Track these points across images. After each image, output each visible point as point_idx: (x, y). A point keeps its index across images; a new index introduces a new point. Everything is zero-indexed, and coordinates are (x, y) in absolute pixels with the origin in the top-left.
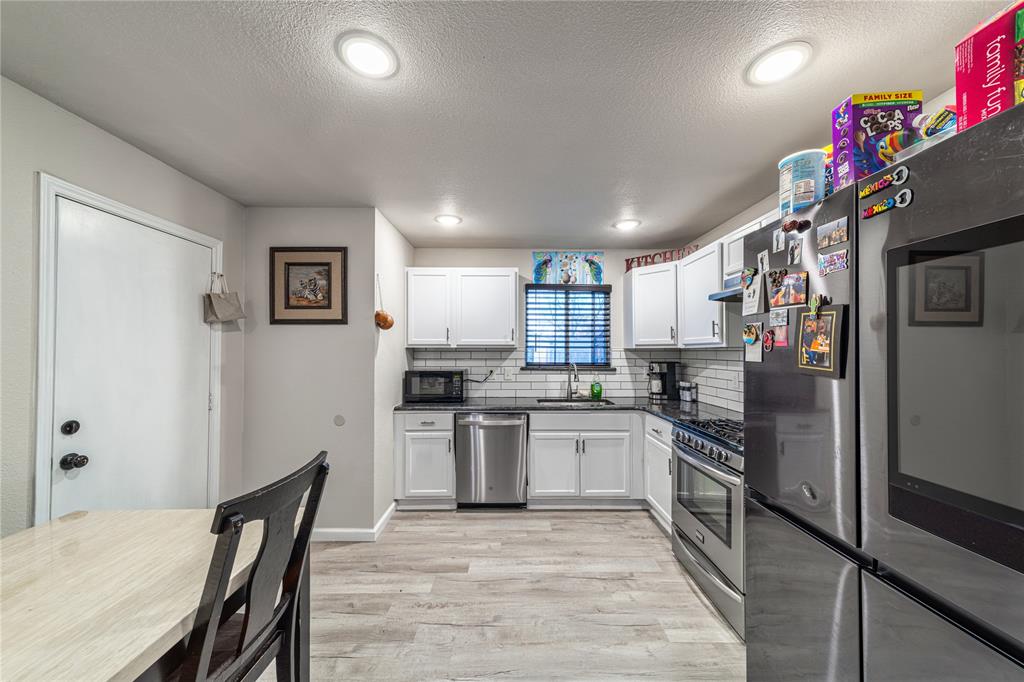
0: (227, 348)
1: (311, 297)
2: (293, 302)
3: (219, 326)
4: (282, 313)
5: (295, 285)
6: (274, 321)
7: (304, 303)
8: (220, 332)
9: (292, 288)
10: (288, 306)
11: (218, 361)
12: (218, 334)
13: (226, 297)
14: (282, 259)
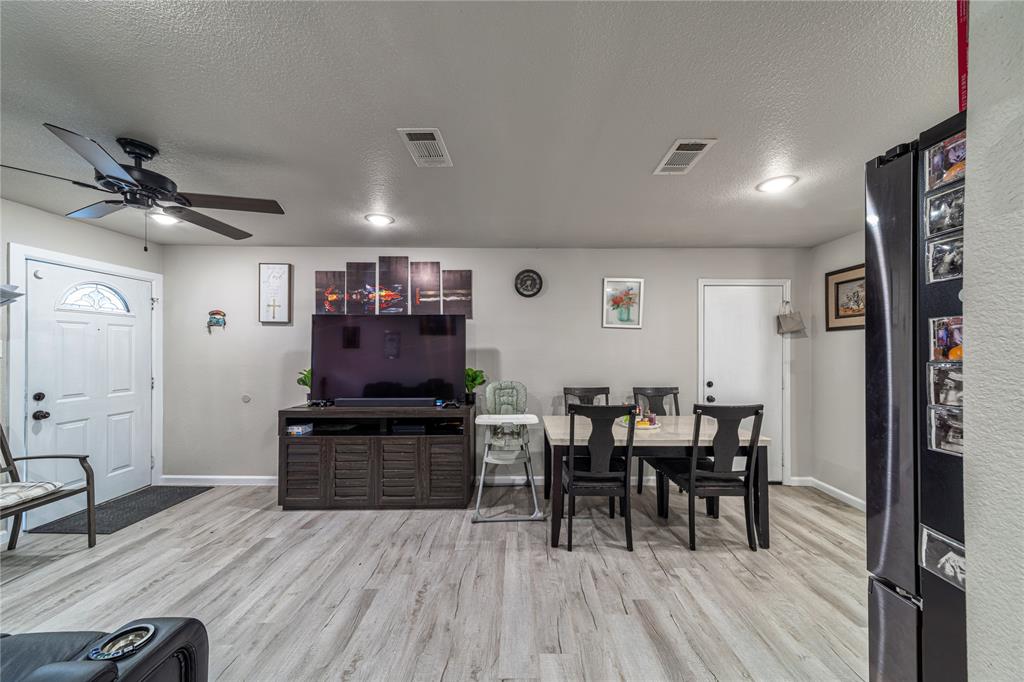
0: (795, 350)
1: (855, 307)
2: (841, 313)
3: (789, 335)
4: (834, 323)
5: (843, 299)
6: (829, 329)
7: (850, 313)
8: (789, 340)
9: (840, 303)
10: (838, 316)
11: (788, 358)
12: (788, 341)
13: (791, 316)
14: (833, 280)
